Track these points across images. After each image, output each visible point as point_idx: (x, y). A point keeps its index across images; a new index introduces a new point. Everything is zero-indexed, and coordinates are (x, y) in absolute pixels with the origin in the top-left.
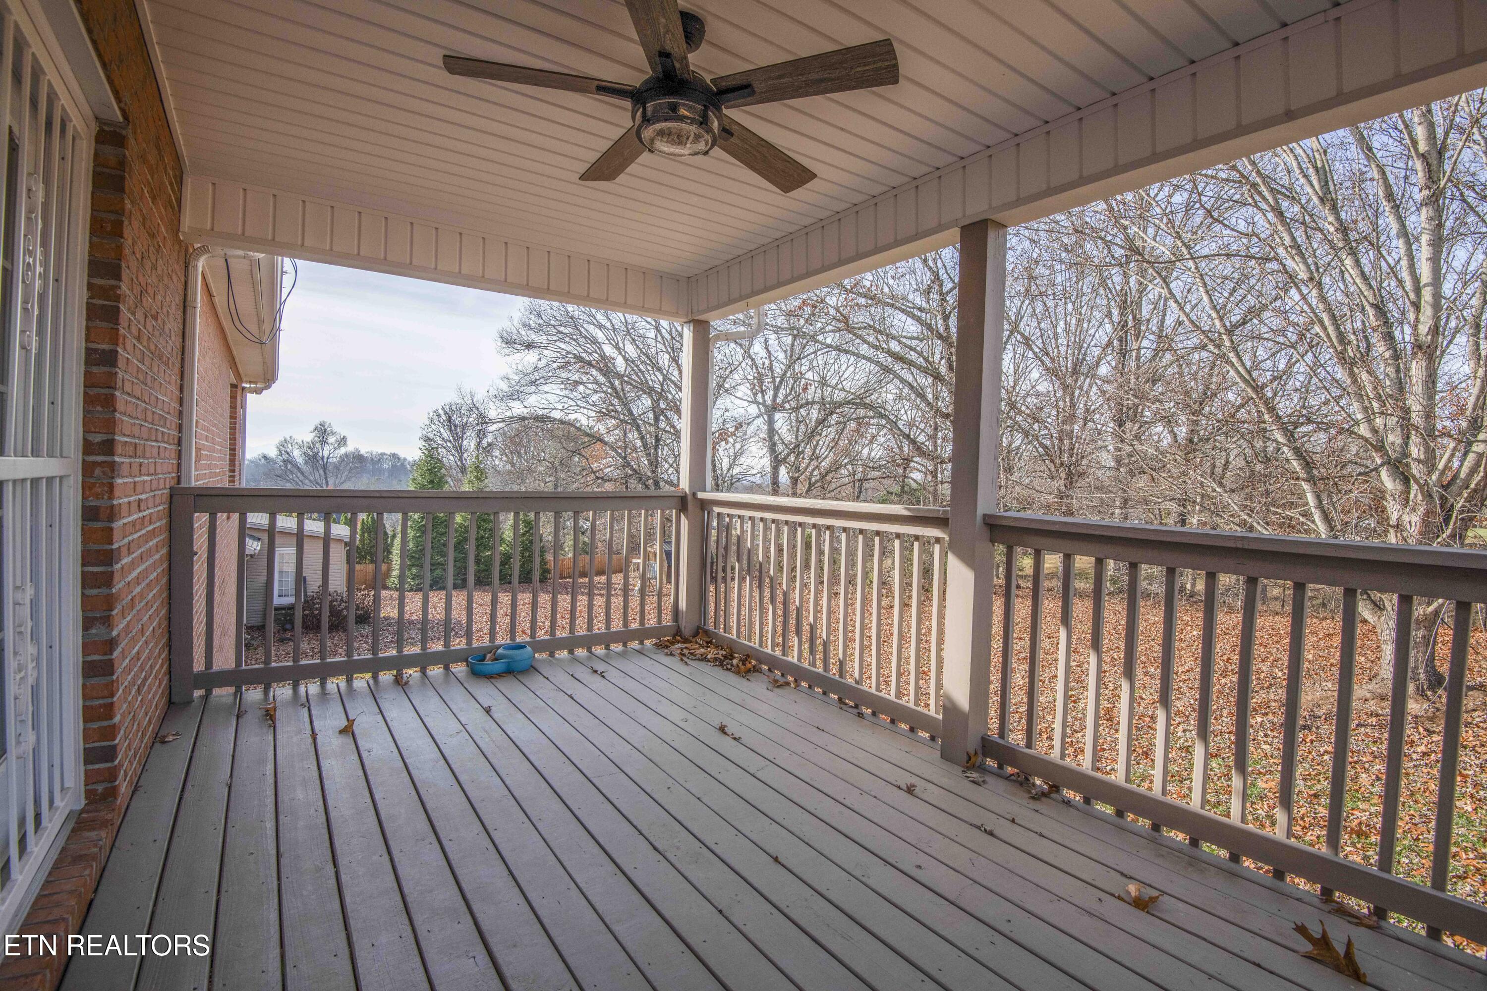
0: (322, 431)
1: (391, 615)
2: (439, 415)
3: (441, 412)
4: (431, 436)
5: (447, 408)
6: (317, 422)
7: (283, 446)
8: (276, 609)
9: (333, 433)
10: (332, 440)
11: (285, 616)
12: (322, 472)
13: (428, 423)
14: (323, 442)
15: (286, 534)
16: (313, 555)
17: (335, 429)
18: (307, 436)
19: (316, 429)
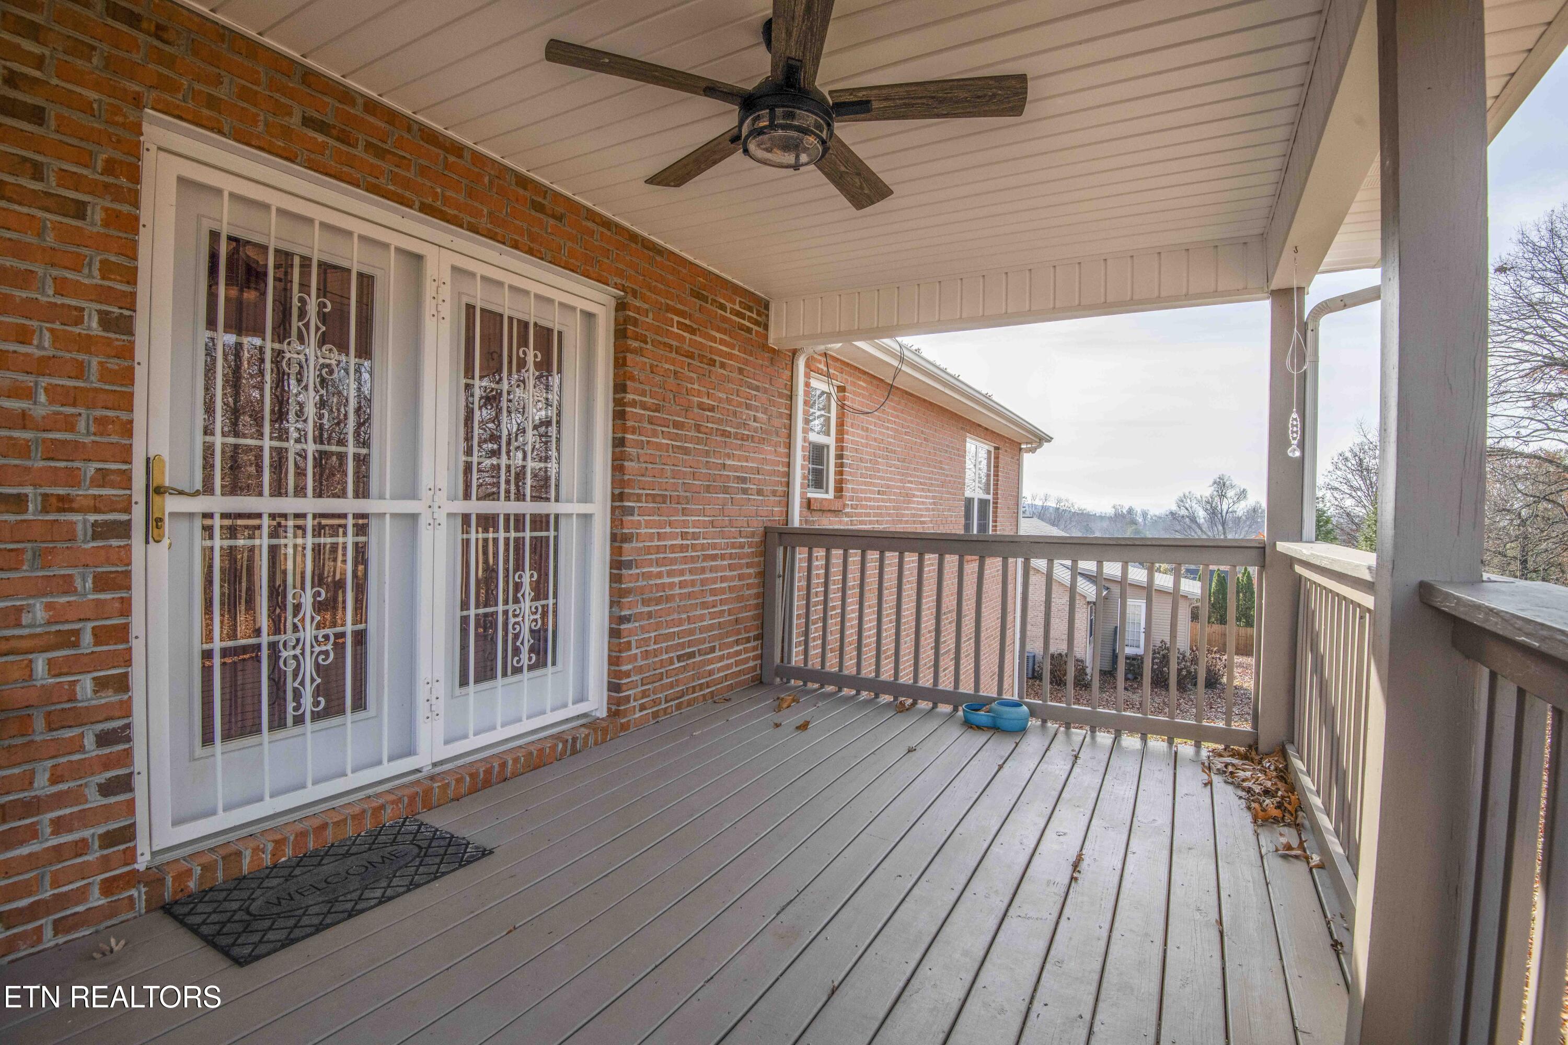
0: (1221, 485)
1: (1245, 685)
2: (1346, 459)
3: (1348, 455)
4: (1337, 485)
5: (1357, 450)
6: (1216, 476)
7: (1181, 501)
8: (1127, 658)
9: (1232, 487)
10: (1231, 493)
11: (1135, 665)
12: (1220, 528)
13: (1331, 468)
14: (1222, 496)
15: (1137, 587)
16: (1162, 610)
17: (1235, 482)
18: (1206, 490)
19: (1215, 483)
